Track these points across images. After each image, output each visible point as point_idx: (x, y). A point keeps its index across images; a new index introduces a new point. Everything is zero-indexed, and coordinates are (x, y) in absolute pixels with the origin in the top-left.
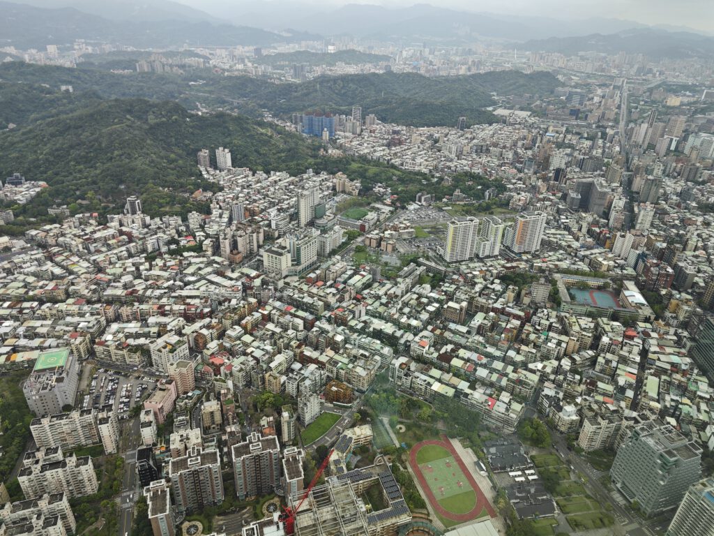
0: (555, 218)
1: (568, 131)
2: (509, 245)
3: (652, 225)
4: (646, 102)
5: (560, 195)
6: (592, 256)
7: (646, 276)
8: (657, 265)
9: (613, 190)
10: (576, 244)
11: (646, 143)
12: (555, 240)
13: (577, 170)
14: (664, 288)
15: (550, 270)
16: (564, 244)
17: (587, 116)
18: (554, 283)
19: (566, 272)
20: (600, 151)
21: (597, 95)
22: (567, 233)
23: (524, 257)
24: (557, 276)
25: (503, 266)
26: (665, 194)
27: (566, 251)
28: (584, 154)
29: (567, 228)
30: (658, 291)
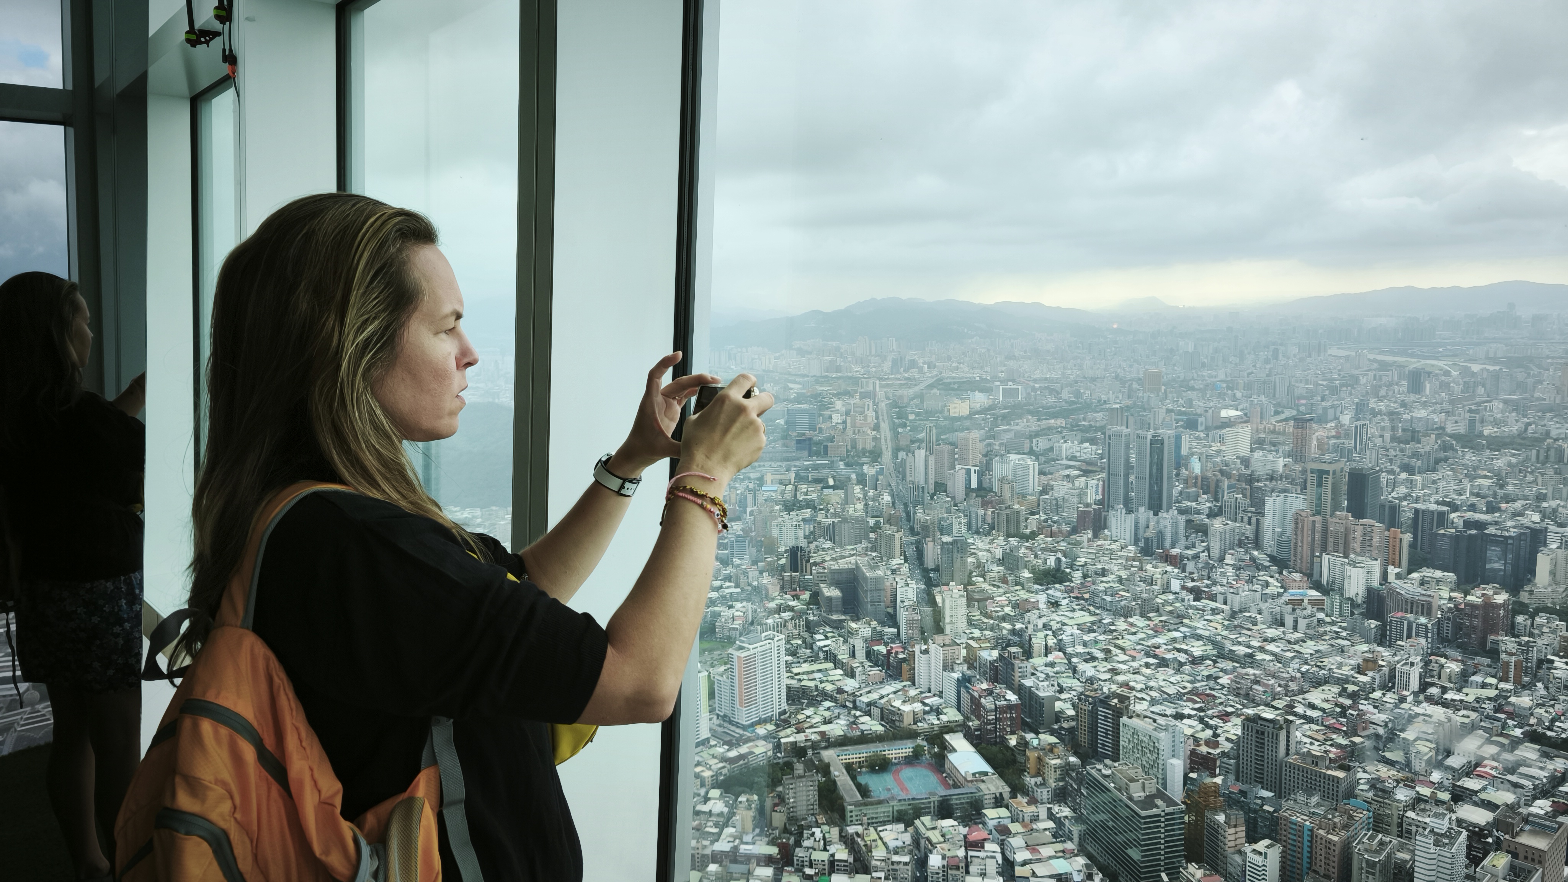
0: (804, 642)
1: (799, 479)
2: (728, 713)
3: (970, 623)
4: (918, 414)
5: (806, 596)
6: (883, 701)
7: (979, 717)
8: (990, 692)
9: (894, 572)
10: (850, 685)
11: (931, 482)
12: (812, 684)
13: (828, 545)
14: (1012, 733)
15: (815, 746)
16: (829, 687)
17: (826, 447)
18: (825, 769)
19: (843, 742)
20: (860, 506)
21: (837, 412)
22: (831, 665)
23: (761, 731)
24: (828, 755)
25: (724, 759)
26: (979, 565)
27: (835, 700)
28: (835, 515)
29: (830, 656)
30: (1004, 742)
